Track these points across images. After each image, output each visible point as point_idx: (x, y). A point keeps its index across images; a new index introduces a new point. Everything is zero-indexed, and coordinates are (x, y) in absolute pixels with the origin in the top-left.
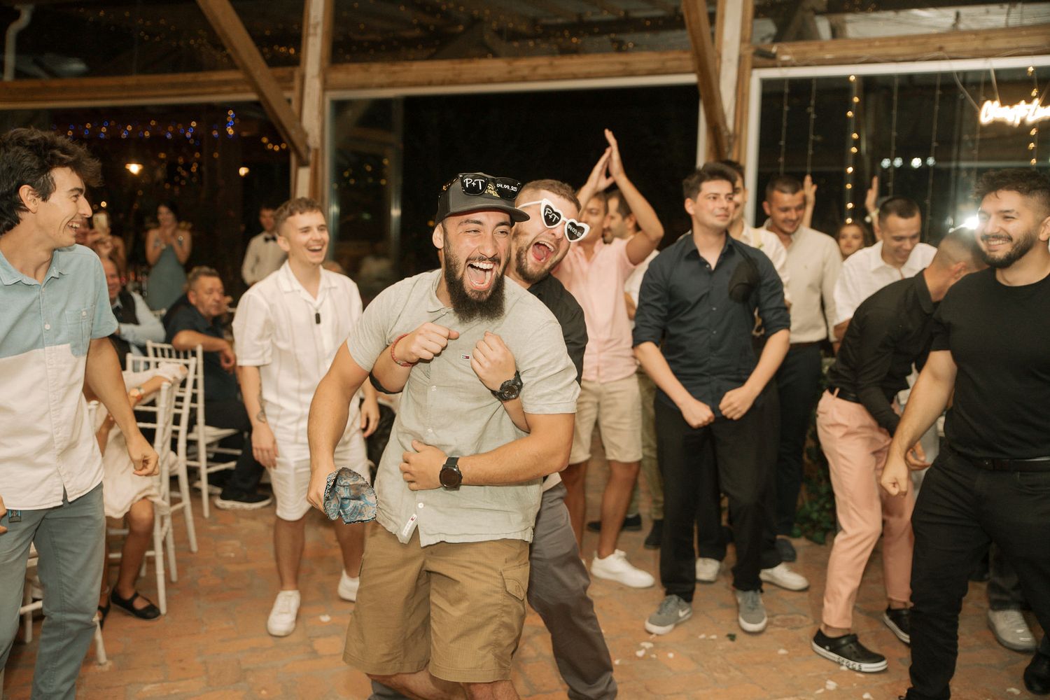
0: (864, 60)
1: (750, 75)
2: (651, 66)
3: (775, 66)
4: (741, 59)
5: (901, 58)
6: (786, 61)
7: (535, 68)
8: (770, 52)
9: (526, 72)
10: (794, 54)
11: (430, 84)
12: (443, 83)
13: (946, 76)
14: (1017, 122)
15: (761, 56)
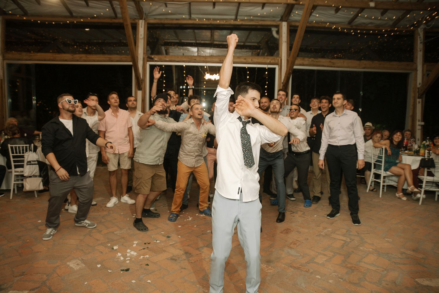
0: (176, 61)
1: (147, 63)
2: (117, 59)
3: (153, 61)
4: (144, 59)
5: (186, 61)
6: (156, 60)
7: (81, 58)
8: (151, 57)
9: (78, 59)
10: (158, 58)
11: (45, 60)
12: (49, 60)
13: (197, 67)
14: (214, 79)
15: (149, 58)
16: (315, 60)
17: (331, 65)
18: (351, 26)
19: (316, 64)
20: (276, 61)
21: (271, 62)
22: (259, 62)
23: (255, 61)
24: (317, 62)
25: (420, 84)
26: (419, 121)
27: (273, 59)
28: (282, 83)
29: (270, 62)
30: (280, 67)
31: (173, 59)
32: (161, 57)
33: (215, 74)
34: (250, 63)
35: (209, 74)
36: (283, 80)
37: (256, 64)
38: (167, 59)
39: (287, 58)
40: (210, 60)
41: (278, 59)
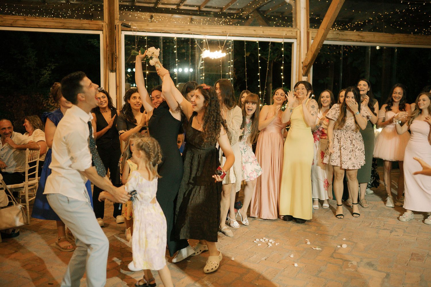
1: (121, 34)
5: (177, 32)
6: (134, 29)
8: (128, 25)
10: (138, 27)
15: (124, 26)
16: (340, 33)
17: (360, 39)
19: (342, 38)
20: (294, 35)
21: (288, 35)
22: (273, 35)
23: (268, 34)
24: (342, 34)
27: (290, 31)
28: (302, 62)
29: (286, 34)
30: (298, 42)
31: (159, 28)
32: (142, 25)
33: (216, 51)
34: (262, 36)
35: (209, 51)
36: (304, 60)
37: (270, 38)
38: (150, 29)
39: (308, 29)
40: (208, 31)
41: (297, 32)
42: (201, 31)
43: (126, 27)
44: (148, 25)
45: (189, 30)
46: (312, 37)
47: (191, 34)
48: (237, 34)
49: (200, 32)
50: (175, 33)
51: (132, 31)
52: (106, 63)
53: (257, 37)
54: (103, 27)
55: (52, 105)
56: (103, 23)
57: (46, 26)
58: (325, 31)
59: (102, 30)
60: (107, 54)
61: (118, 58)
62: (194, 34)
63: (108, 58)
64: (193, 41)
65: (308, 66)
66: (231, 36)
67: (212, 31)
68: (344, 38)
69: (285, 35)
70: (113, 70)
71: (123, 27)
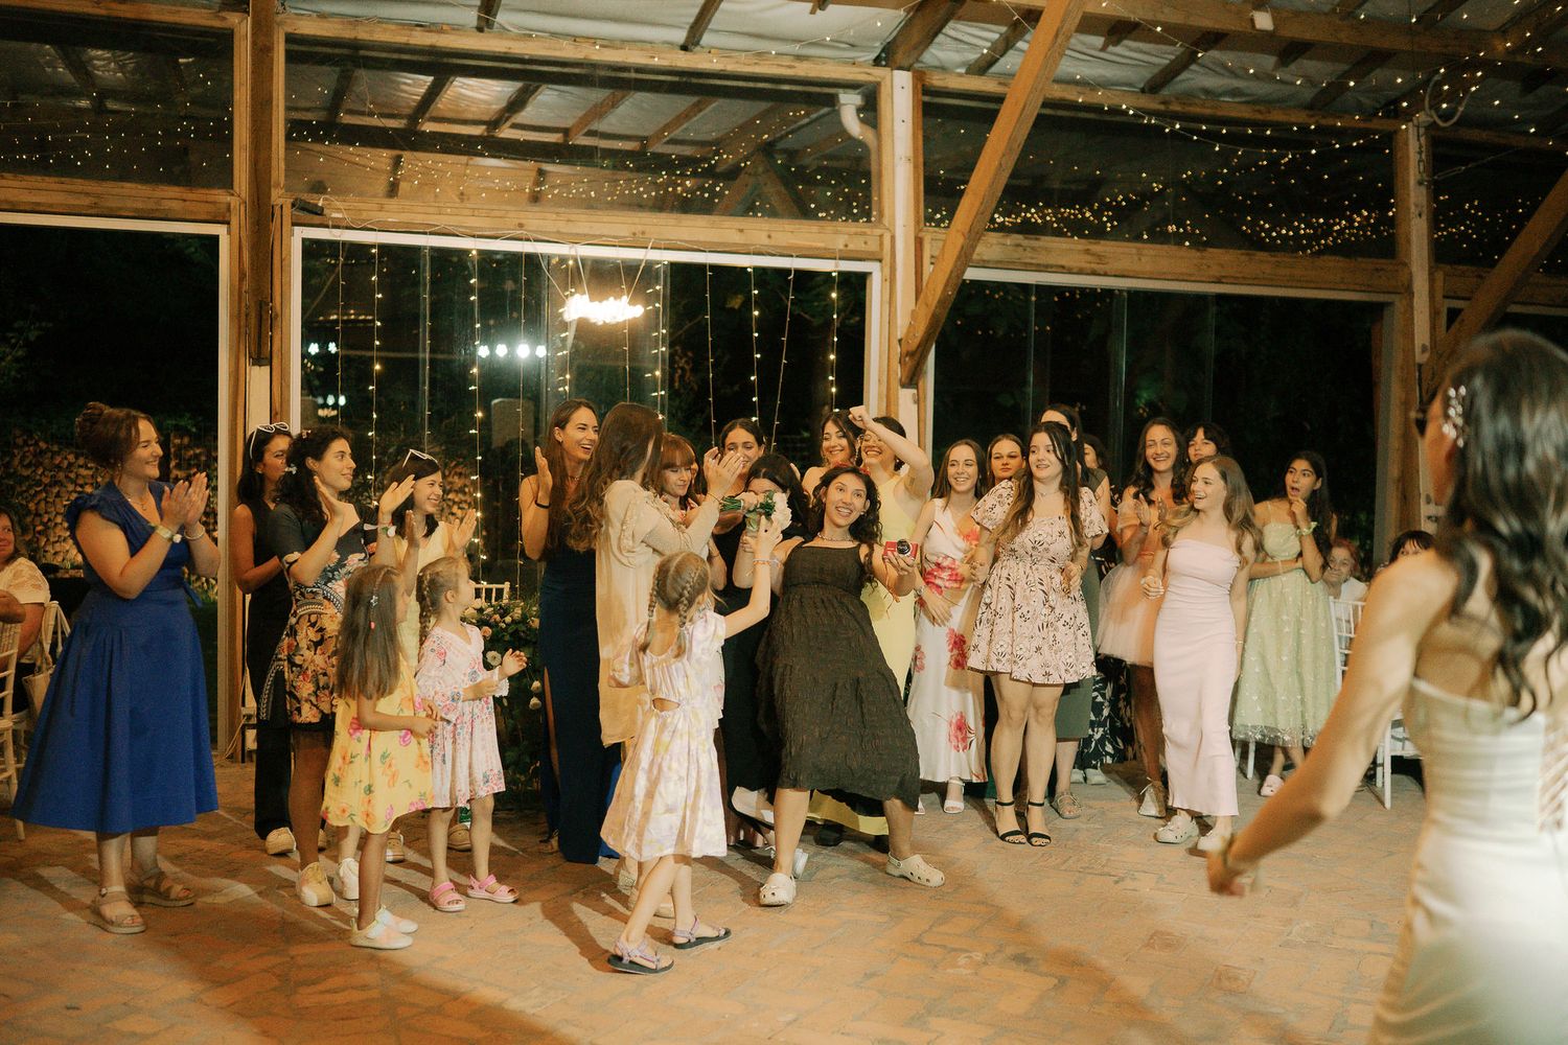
0: (435, 229)
1: (291, 234)
3: (322, 225)
6: (336, 220)
8: (316, 205)
10: (347, 212)
15: (303, 209)
16: (1026, 243)
17: (1093, 266)
18: (1163, 103)
19: (1033, 261)
20: (873, 246)
21: (850, 247)
22: (802, 248)
23: (784, 244)
24: (1033, 249)
25: (1424, 349)
26: (1428, 501)
27: (856, 234)
28: (900, 341)
29: (846, 246)
30: (887, 270)
31: (419, 219)
32: (361, 206)
33: (612, 299)
34: (764, 249)
35: (586, 297)
36: (905, 331)
37: (792, 256)
38: (390, 220)
39: (918, 230)
40: (586, 231)
41: (881, 236)
42: (562, 230)
43: (309, 213)
44: (381, 210)
45: (521, 226)
46: (932, 257)
47: (528, 240)
48: (681, 241)
49: (558, 232)
50: (474, 236)
51: (327, 227)
52: (239, 333)
53: (748, 254)
54: (229, 210)
55: (26, 473)
56: (229, 198)
57: (38, 204)
58: (965, 239)
59: (228, 223)
60: (243, 305)
61: (279, 319)
62: (536, 240)
63: (247, 315)
64: (532, 260)
65: (918, 355)
66: (660, 249)
67: (598, 229)
68: (1041, 262)
69: (841, 247)
70: (261, 357)
71: (295, 213)
